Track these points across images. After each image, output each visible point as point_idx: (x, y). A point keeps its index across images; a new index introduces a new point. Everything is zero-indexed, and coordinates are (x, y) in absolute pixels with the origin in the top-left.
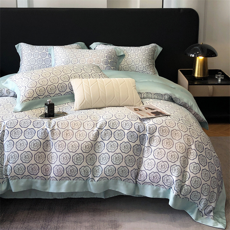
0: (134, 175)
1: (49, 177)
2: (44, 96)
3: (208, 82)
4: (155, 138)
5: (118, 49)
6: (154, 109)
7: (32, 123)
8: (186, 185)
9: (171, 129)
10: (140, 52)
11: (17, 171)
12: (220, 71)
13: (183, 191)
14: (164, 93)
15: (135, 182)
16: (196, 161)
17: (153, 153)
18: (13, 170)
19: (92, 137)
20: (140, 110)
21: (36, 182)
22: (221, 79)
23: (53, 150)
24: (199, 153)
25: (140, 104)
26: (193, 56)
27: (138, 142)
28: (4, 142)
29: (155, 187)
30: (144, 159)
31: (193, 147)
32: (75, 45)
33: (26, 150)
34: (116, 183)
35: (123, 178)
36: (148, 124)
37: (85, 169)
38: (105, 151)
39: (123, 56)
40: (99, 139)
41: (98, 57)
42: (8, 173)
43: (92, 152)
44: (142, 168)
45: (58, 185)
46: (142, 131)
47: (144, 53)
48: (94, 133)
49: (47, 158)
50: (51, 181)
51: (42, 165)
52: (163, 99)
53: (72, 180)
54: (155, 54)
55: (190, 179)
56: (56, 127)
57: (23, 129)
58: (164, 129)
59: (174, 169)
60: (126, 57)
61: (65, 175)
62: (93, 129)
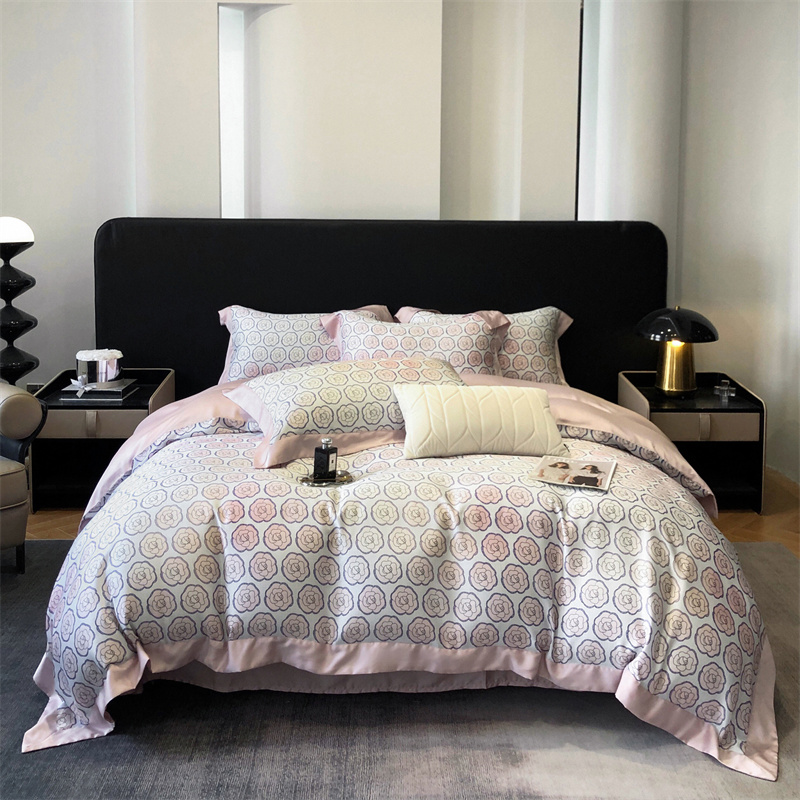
3: (695, 405)
12: (724, 376)
26: (658, 338)
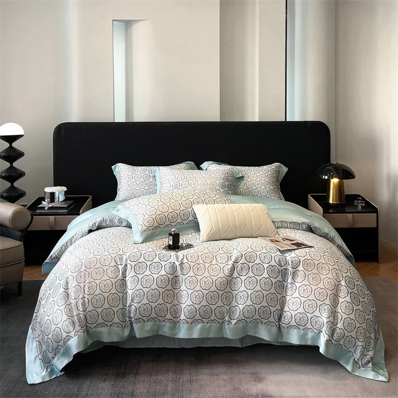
0: (277, 317)
1: (178, 319)
2: (165, 225)
3: (345, 210)
4: (299, 273)
5: (235, 169)
6: (293, 240)
7: (157, 256)
8: (338, 329)
9: (316, 263)
10: (261, 173)
11: (143, 312)
12: (359, 196)
13: (335, 335)
14: (301, 222)
15: (278, 326)
16: (348, 299)
17: (297, 290)
18: (138, 311)
19: (227, 272)
20: (277, 241)
21: (164, 326)
22: (362, 206)
23: (183, 287)
24: (350, 291)
25: (275, 234)
26: (326, 177)
27: (279, 278)
28: (127, 278)
29: (302, 332)
30: (288, 298)
31: (343, 283)
32: (183, 165)
33: (153, 287)
34: (256, 327)
35: (264, 321)
36: (290, 256)
37: (220, 310)
38: (243, 288)
39: (242, 178)
40: (235, 275)
41: (213, 180)
42: (132, 315)
43: (228, 289)
44: (286, 309)
45: (190, 329)
46: (283, 265)
47: (267, 175)
48: (229, 267)
49: (175, 297)
50: (181, 325)
51: (171, 305)
52: (301, 228)
53: (205, 323)
54: (280, 176)
55: (342, 321)
56: (185, 261)
57: (148, 263)
58: (308, 262)
59: (323, 309)
60: (246, 178)
61: (198, 317)
62: (228, 263)
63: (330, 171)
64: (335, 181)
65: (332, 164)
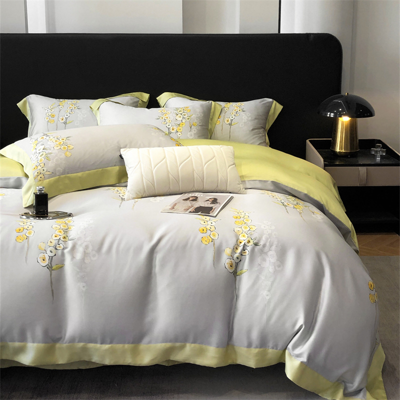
3: (358, 161)
12: (380, 142)
26: (332, 115)
63: (339, 105)
64: (344, 120)
65: (342, 96)
